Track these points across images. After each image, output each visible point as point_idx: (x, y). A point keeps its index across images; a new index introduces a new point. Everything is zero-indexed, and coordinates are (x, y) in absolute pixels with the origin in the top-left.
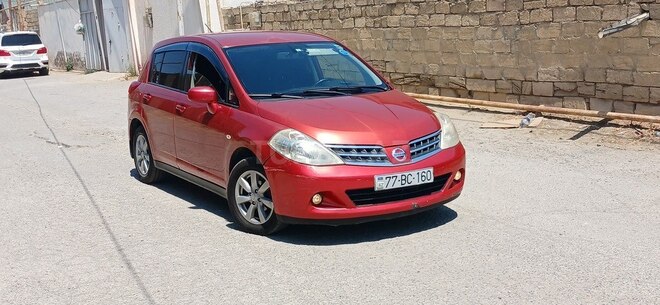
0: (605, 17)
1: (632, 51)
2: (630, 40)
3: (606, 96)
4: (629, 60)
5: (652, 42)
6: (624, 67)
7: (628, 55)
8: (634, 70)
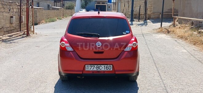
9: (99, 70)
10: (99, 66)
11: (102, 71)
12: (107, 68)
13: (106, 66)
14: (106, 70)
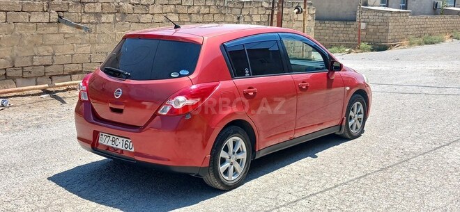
0: (32, 20)
1: (51, 43)
2: (51, 36)
3: (32, 75)
4: (50, 48)
5: (66, 36)
6: (46, 53)
7: (50, 45)
8: (53, 55)
9: (115, 146)
10: (116, 137)
11: (118, 149)
12: (126, 146)
13: (125, 140)
14: (124, 148)
